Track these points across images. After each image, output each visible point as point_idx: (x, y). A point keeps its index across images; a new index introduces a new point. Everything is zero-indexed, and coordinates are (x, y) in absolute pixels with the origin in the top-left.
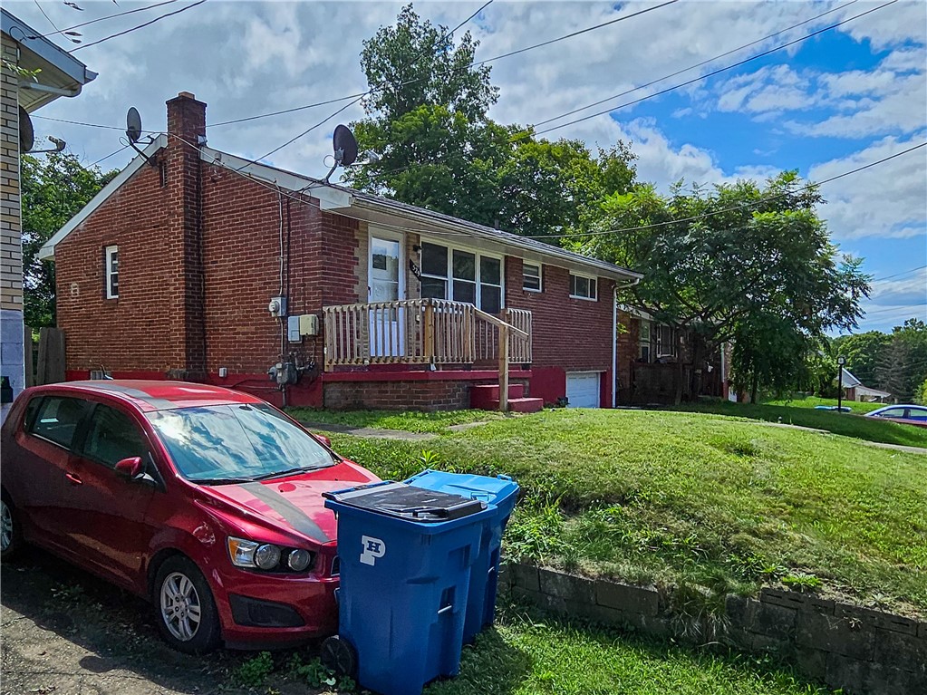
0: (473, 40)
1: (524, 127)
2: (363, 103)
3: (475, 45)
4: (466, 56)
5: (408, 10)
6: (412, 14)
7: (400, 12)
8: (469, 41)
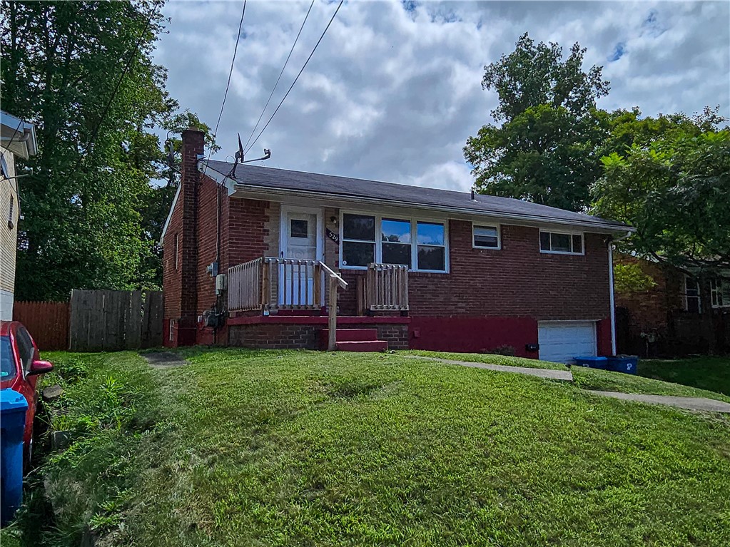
0: (581, 48)
1: (631, 111)
2: (493, 114)
3: (583, 52)
4: (574, 63)
5: (524, 38)
6: (528, 40)
7: (518, 40)
8: (578, 50)
